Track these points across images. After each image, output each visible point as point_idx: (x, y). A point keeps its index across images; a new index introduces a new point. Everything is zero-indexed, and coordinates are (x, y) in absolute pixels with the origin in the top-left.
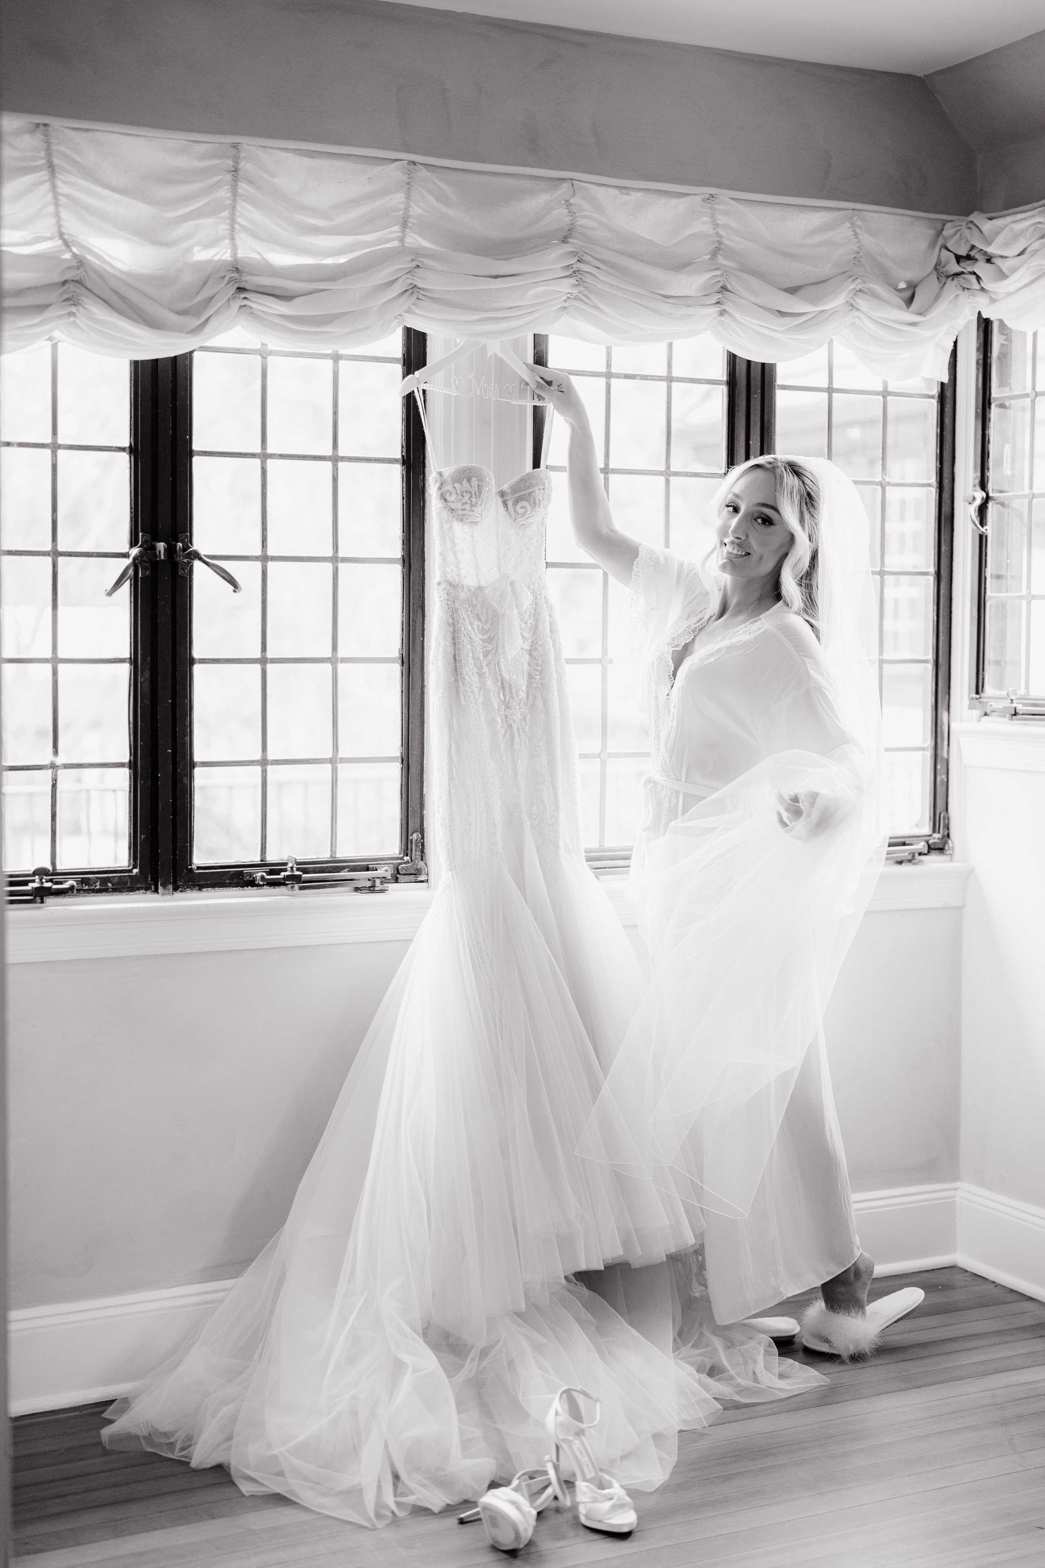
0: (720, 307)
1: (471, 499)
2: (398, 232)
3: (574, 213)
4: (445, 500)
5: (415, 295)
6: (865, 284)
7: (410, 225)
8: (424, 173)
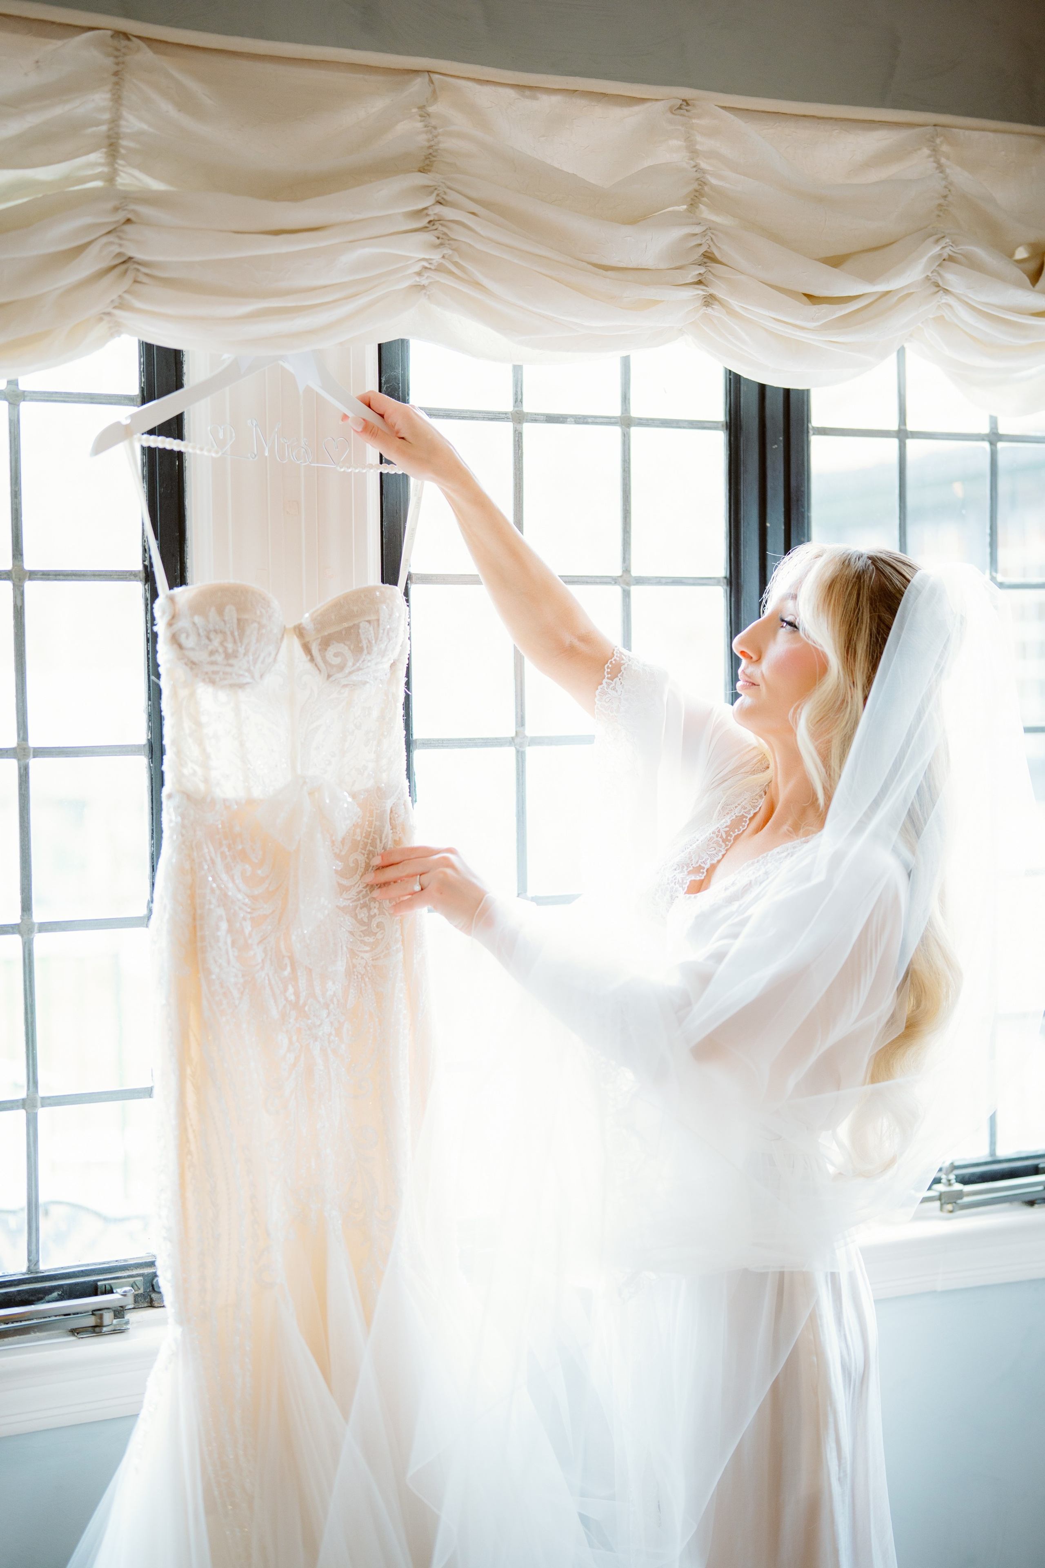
0: (703, 290)
1: (225, 644)
2: (100, 165)
3: (435, 128)
4: (180, 647)
5: (131, 275)
6: (957, 246)
7: (123, 151)
8: (146, 54)
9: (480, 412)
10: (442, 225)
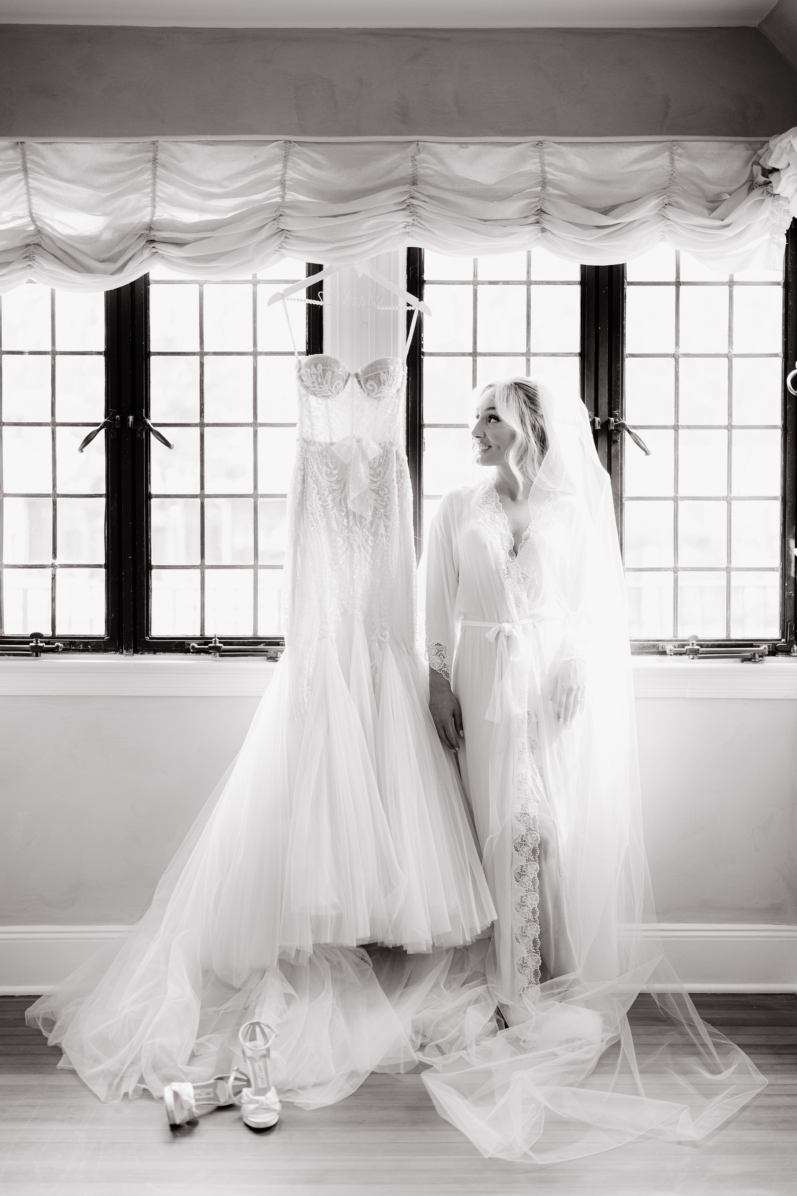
0: (539, 226)
1: (318, 379)
2: (279, 192)
3: (417, 165)
5: (284, 236)
6: (670, 198)
7: (287, 186)
8: (298, 148)
9: (457, 281)
10: (413, 207)
